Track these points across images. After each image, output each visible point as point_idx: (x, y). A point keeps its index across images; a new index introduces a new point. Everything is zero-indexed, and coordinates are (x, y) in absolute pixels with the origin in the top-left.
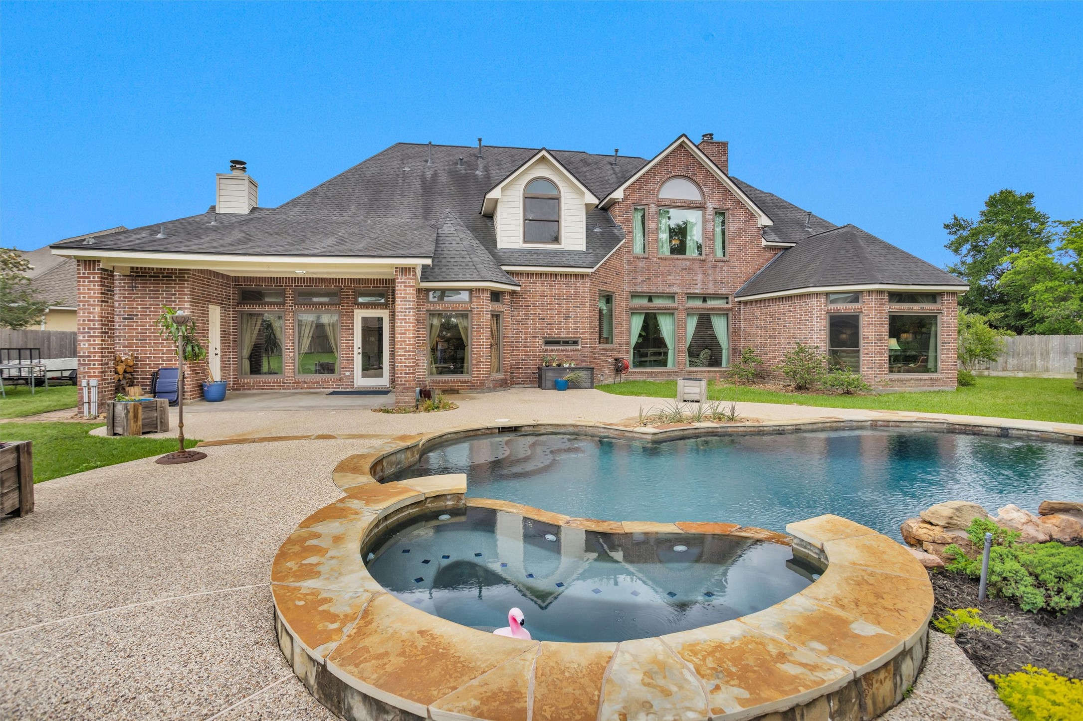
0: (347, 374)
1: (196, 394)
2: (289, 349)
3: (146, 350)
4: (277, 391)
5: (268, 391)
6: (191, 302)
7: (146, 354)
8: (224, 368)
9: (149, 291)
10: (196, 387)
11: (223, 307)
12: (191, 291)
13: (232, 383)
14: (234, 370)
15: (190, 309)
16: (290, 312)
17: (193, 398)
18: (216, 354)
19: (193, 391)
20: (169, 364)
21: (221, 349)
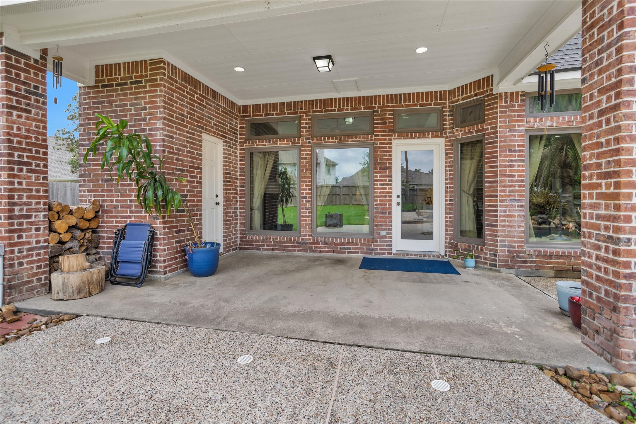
0: (383, 233)
1: (177, 263)
2: (305, 197)
3: (112, 196)
4: (290, 253)
5: (280, 253)
6: (164, 119)
7: (112, 201)
8: (228, 221)
9: (116, 106)
10: (177, 252)
11: (226, 142)
12: (165, 102)
13: (239, 239)
14: (241, 223)
15: (163, 129)
16: (306, 147)
17: (170, 271)
18: (217, 204)
19: (171, 259)
20: (138, 217)
21: (224, 197)
